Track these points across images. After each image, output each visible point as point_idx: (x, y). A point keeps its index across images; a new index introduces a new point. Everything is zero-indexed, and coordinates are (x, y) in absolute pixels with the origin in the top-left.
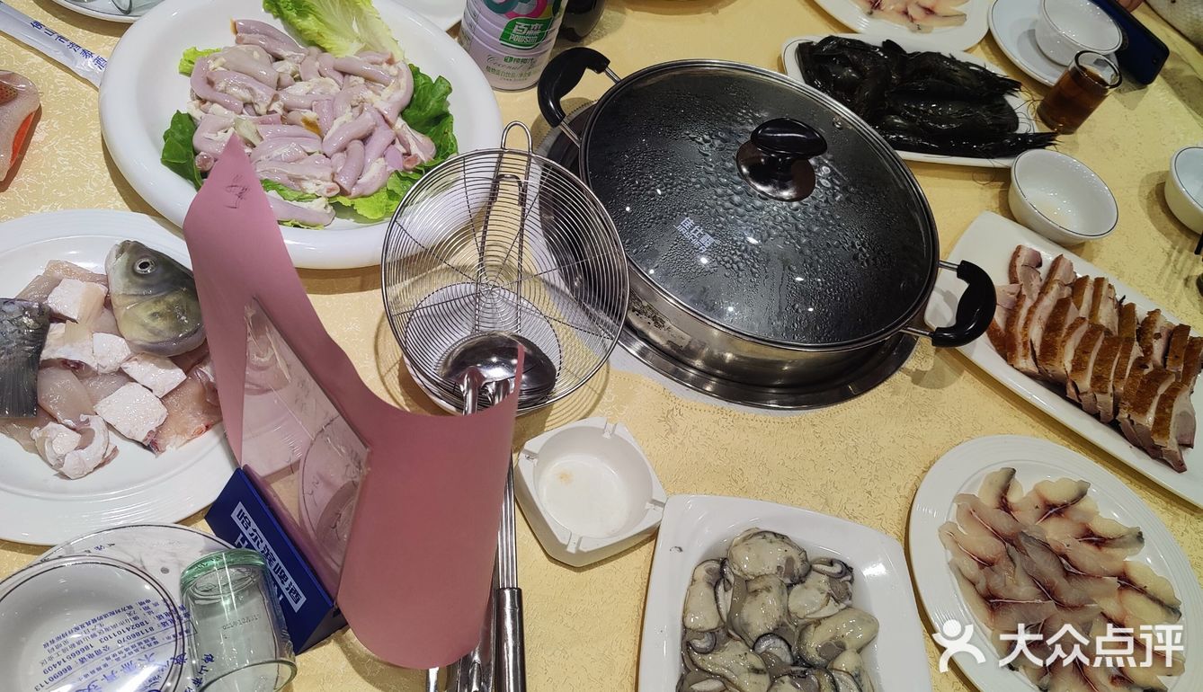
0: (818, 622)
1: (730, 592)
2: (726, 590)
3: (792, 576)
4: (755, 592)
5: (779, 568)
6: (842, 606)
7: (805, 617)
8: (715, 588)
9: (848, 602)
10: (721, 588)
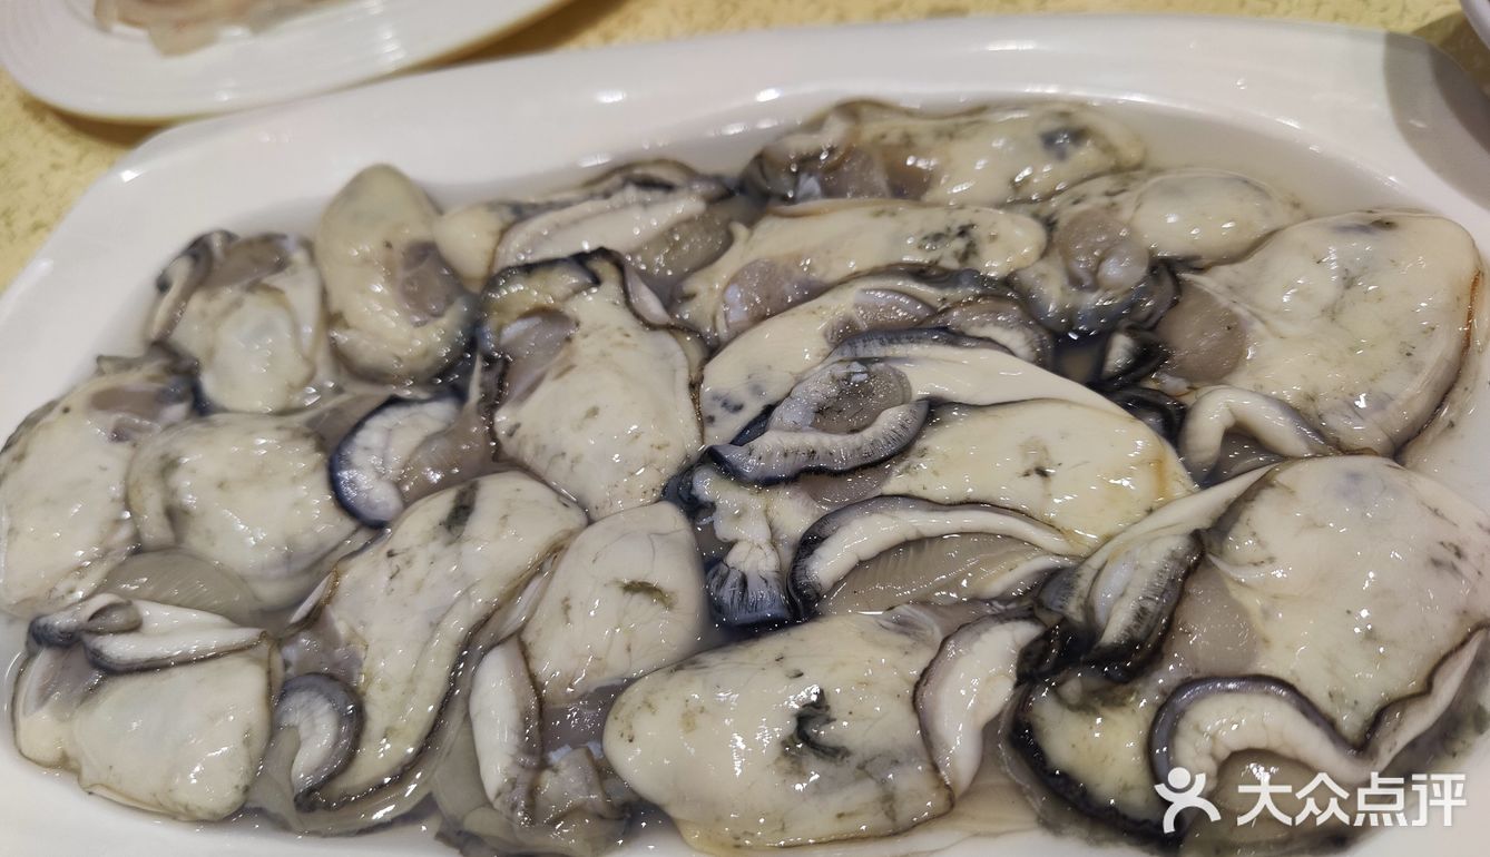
0: (331, 319)
1: (148, 611)
2: (134, 627)
3: (163, 398)
4: (175, 515)
5: (119, 435)
6: (299, 256)
7: (308, 360)
8: (114, 670)
9: (290, 244)
10: (120, 648)
